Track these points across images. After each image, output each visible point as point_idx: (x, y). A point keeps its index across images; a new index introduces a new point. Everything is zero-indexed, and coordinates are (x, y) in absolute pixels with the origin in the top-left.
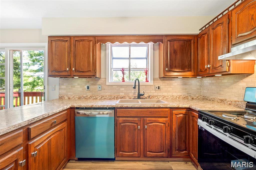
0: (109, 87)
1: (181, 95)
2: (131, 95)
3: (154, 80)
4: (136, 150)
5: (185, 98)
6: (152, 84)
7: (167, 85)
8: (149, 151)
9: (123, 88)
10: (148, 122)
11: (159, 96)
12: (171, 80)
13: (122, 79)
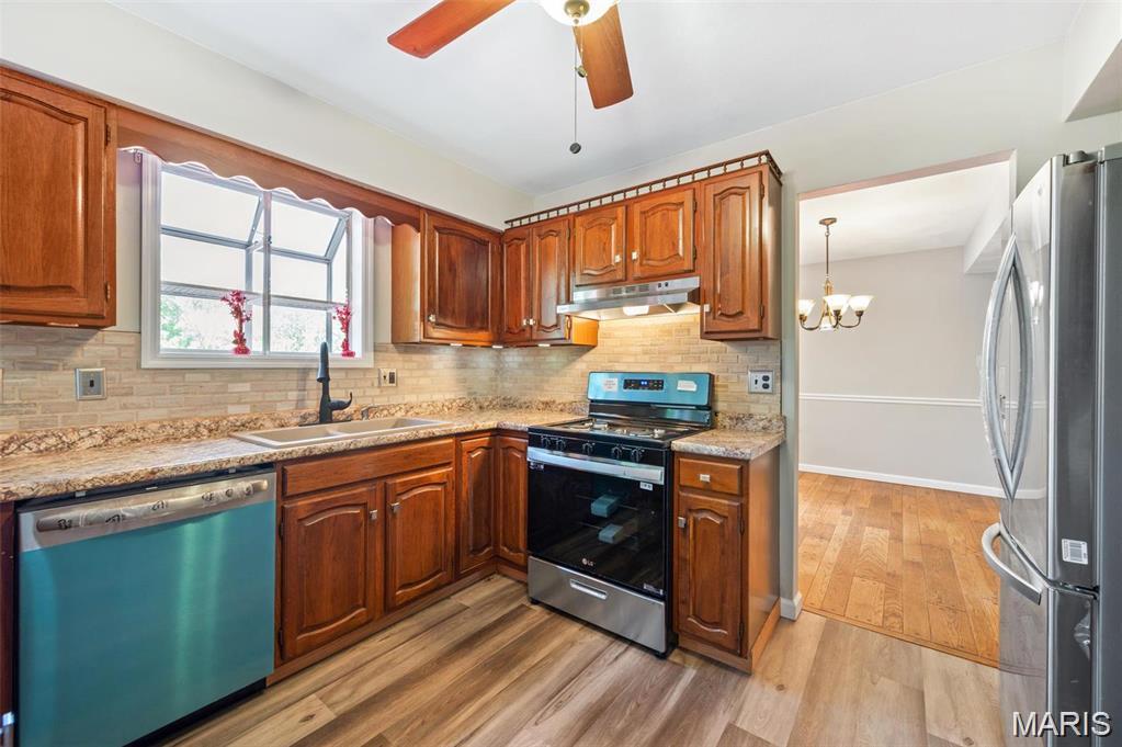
0: (159, 379)
1: (454, 401)
2: (284, 412)
3: (375, 351)
4: (361, 602)
5: (464, 408)
6: (370, 364)
7: (419, 369)
8: (403, 586)
9: (245, 381)
10: (399, 490)
11: (395, 406)
12: (428, 352)
13: (235, 342)
